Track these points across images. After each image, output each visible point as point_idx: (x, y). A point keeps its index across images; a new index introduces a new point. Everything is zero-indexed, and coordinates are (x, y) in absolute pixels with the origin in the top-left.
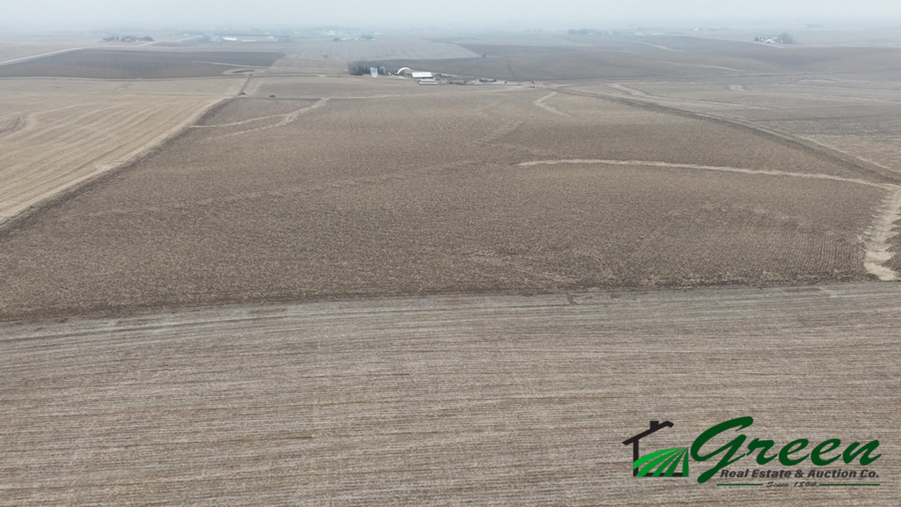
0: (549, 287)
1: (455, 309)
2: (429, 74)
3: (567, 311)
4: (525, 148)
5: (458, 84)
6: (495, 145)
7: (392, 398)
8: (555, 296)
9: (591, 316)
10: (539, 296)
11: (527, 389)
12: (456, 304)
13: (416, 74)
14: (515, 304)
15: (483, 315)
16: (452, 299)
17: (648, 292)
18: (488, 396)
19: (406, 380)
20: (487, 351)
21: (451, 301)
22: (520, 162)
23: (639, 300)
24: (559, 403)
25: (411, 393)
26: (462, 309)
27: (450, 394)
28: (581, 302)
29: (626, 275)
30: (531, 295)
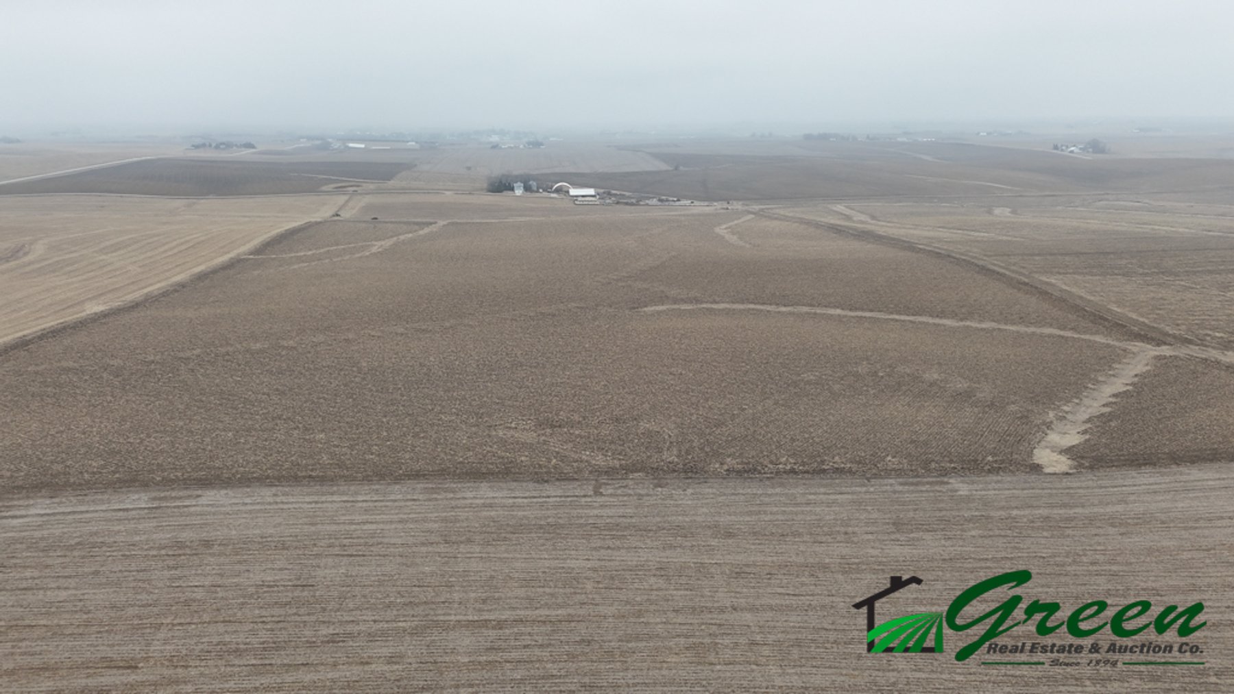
0: (579, 470)
1: (430, 500)
2: (591, 191)
3: (583, 503)
4: (662, 288)
5: (627, 204)
6: (623, 284)
7: (273, 616)
8: (578, 483)
9: (610, 512)
10: (557, 483)
11: (463, 608)
12: (436, 493)
13: (573, 192)
14: (517, 494)
15: (465, 507)
16: (434, 486)
17: (708, 480)
18: (404, 616)
19: (305, 593)
20: (439, 556)
21: (433, 488)
22: (646, 306)
23: (690, 491)
24: (494, 628)
25: (302, 611)
26: (442, 499)
27: (354, 613)
28: (610, 491)
29: (693, 458)
30: (547, 481)
